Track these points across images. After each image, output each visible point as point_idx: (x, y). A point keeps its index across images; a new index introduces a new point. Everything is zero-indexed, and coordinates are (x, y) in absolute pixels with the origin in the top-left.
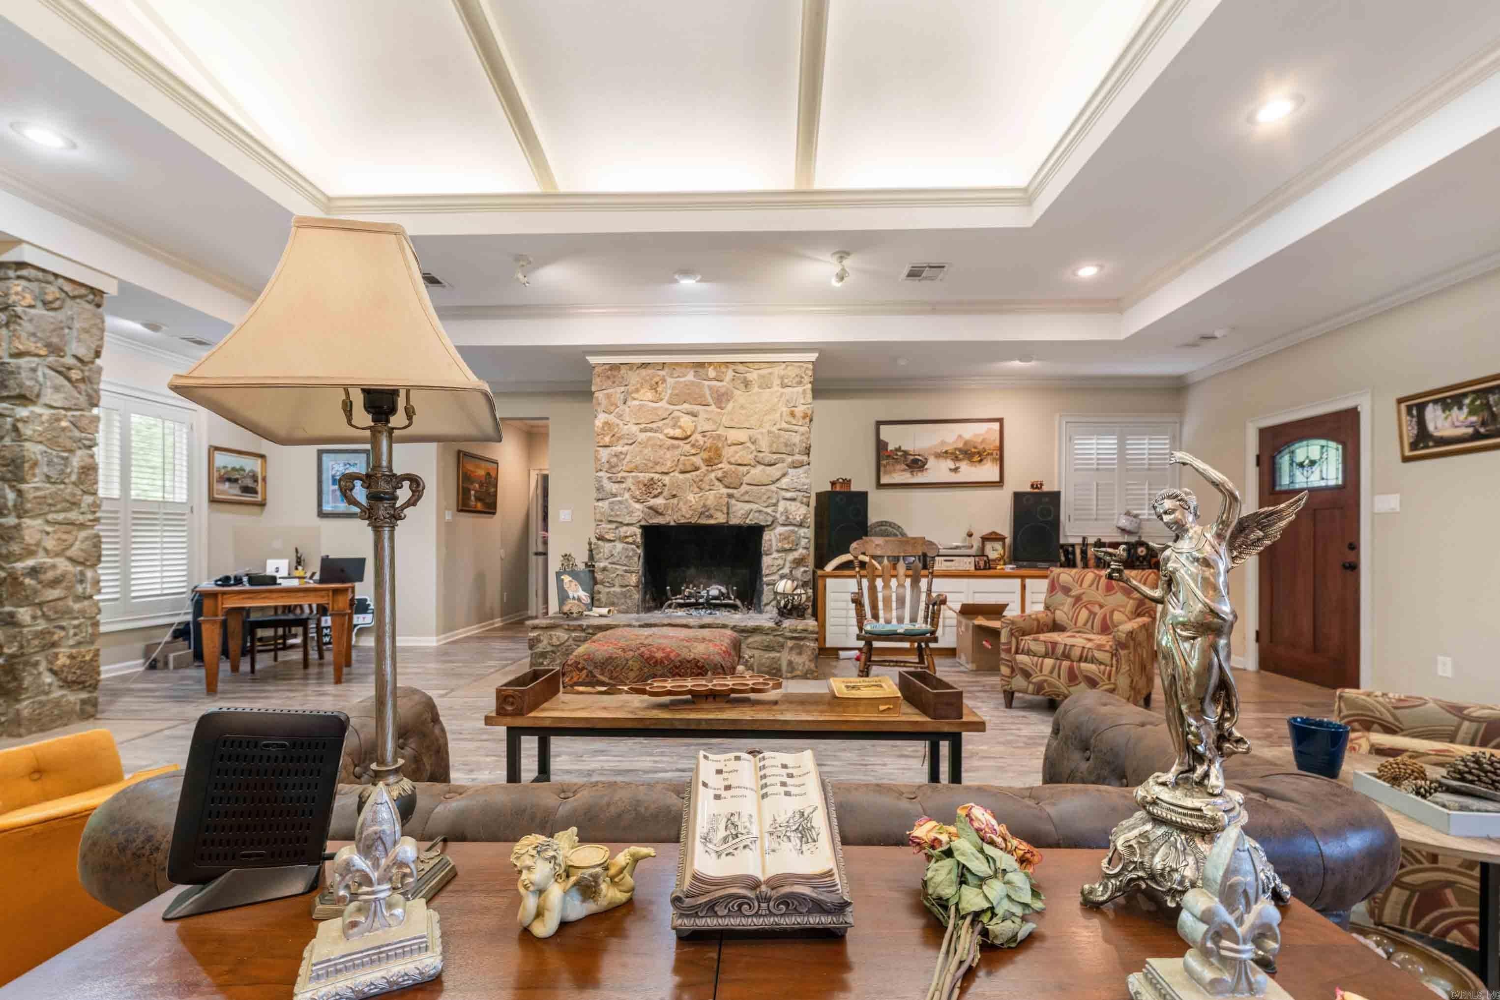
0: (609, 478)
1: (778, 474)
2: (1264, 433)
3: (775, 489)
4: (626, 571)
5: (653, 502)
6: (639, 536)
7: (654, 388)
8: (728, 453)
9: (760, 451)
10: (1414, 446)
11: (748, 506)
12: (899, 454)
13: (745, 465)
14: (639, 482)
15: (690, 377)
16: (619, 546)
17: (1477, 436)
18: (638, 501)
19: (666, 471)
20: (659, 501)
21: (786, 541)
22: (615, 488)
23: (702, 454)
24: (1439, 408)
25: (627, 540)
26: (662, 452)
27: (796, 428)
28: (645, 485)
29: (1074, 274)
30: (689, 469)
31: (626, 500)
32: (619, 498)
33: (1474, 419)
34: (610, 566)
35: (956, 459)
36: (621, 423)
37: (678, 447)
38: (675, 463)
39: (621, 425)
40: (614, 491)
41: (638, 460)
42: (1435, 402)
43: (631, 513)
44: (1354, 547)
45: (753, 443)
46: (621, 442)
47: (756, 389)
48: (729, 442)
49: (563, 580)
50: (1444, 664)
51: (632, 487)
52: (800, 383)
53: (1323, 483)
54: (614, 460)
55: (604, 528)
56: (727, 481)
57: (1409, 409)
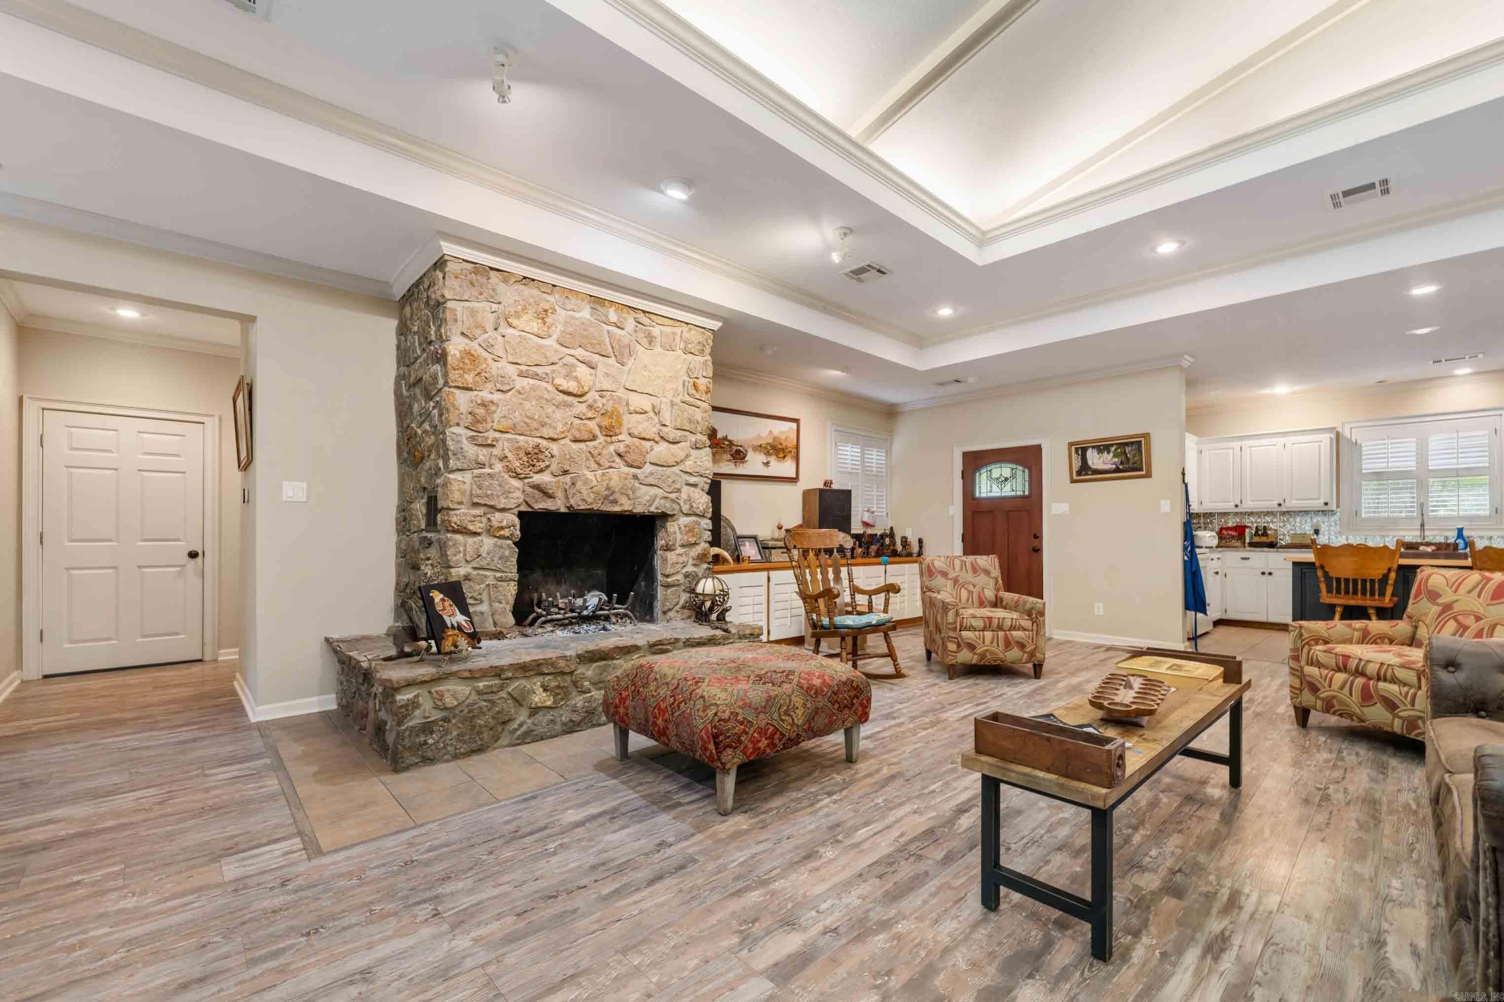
0: (472, 438)
1: (682, 455)
2: (966, 455)
3: (678, 472)
4: (501, 580)
5: (537, 478)
6: (518, 527)
7: (543, 315)
8: (630, 422)
9: (664, 425)
10: (1079, 473)
11: (653, 491)
12: (726, 443)
13: (649, 440)
14: (519, 448)
15: (585, 313)
16: (488, 543)
17: (1117, 470)
18: (517, 476)
19: (556, 437)
20: (544, 478)
21: (690, 534)
22: (483, 454)
23: (598, 419)
24: (1095, 451)
25: (502, 533)
26: (550, 410)
27: (699, 403)
28: (527, 454)
29: (935, 311)
30: (586, 437)
31: (499, 473)
32: (487, 470)
33: (1116, 460)
34: (475, 573)
35: (768, 454)
36: (489, 357)
37: (570, 406)
38: (568, 427)
39: (490, 361)
40: (481, 458)
41: (517, 417)
42: (1093, 447)
43: (507, 493)
44: (1038, 536)
45: (656, 414)
46: (489, 385)
47: (658, 349)
48: (632, 408)
49: (432, 599)
50: (1098, 608)
51: (511, 456)
52: (702, 352)
53: (1013, 494)
54: (481, 411)
55: (465, 515)
56: (629, 458)
57: (1077, 450)
